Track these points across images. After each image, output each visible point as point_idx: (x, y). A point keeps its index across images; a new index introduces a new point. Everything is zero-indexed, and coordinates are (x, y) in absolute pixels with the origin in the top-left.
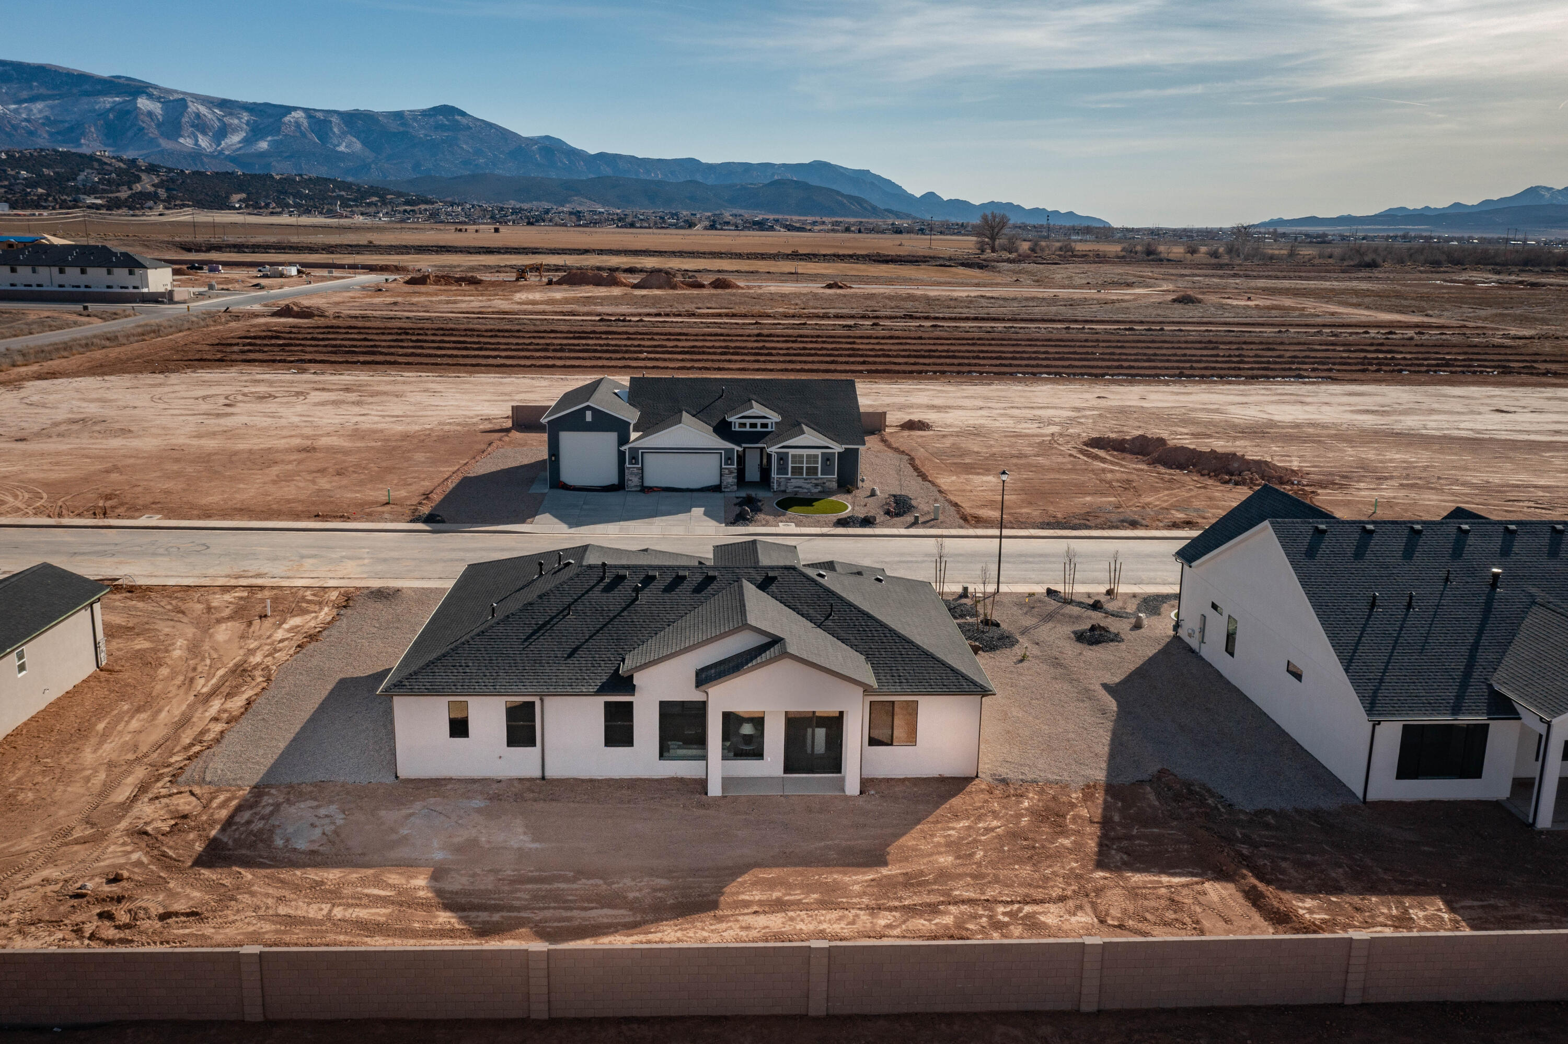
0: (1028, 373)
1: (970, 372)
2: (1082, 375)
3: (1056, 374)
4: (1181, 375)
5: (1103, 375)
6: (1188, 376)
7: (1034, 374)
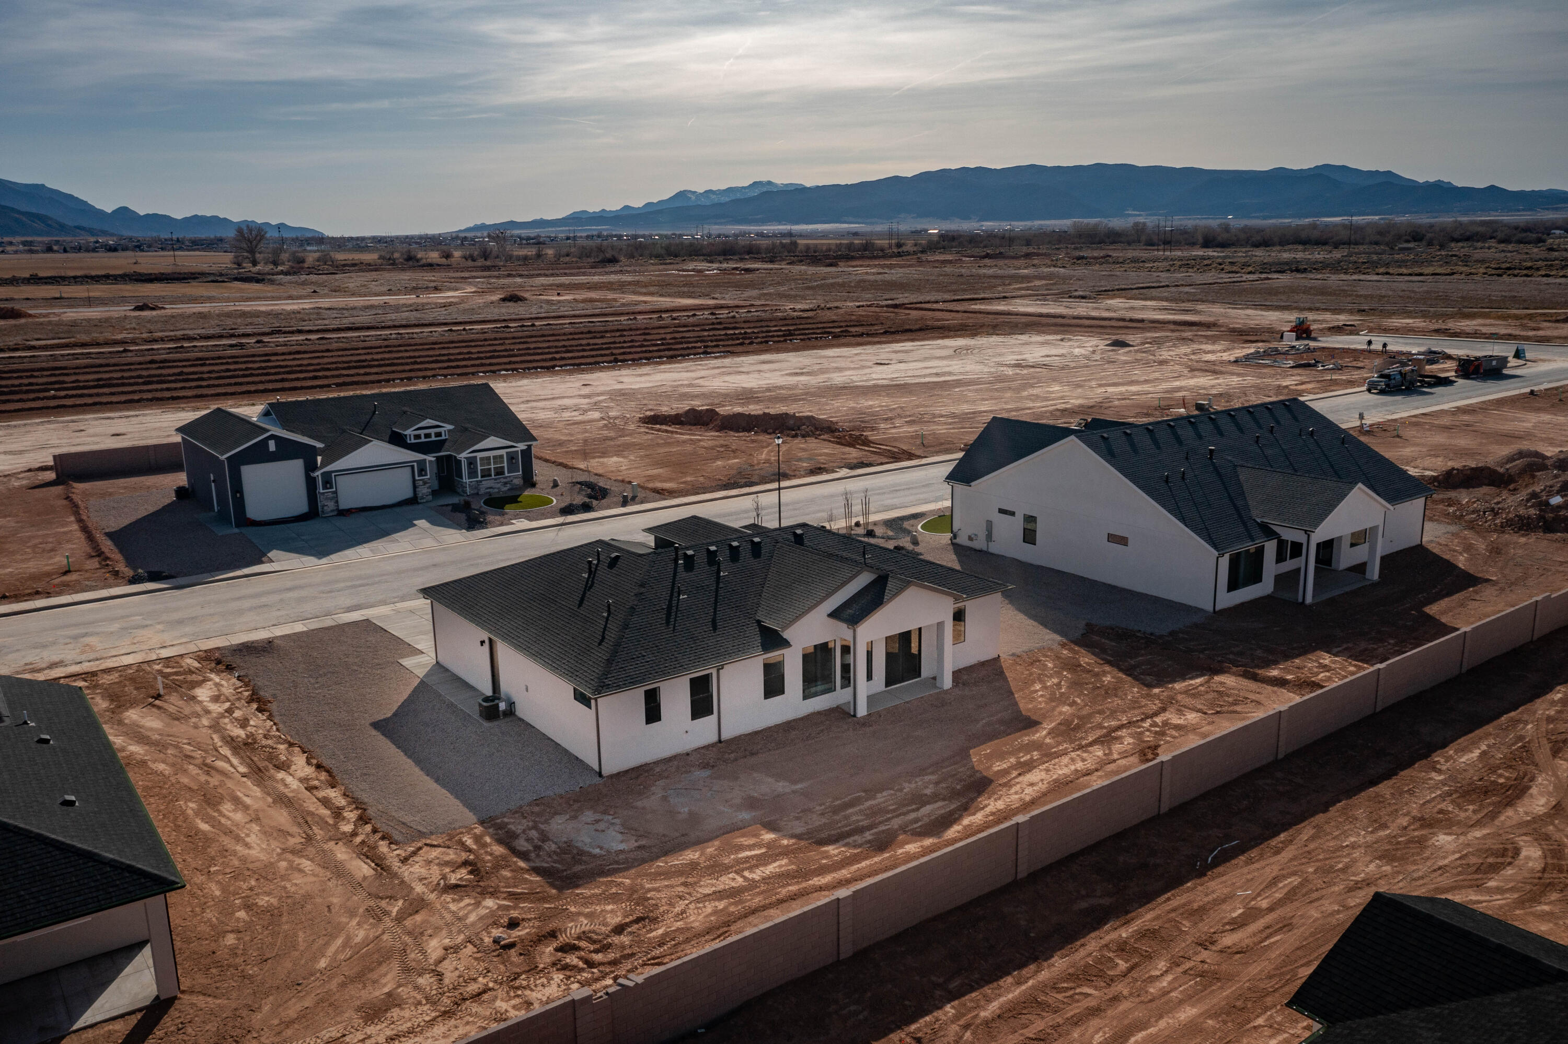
0: (488, 372)
1: (434, 376)
2: (536, 368)
3: (513, 370)
4: (616, 361)
5: (554, 367)
6: (623, 361)
7: (494, 372)
